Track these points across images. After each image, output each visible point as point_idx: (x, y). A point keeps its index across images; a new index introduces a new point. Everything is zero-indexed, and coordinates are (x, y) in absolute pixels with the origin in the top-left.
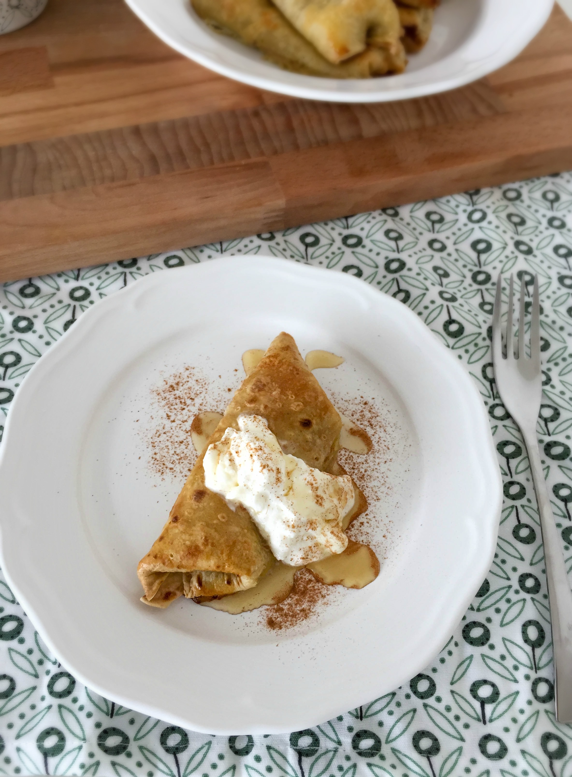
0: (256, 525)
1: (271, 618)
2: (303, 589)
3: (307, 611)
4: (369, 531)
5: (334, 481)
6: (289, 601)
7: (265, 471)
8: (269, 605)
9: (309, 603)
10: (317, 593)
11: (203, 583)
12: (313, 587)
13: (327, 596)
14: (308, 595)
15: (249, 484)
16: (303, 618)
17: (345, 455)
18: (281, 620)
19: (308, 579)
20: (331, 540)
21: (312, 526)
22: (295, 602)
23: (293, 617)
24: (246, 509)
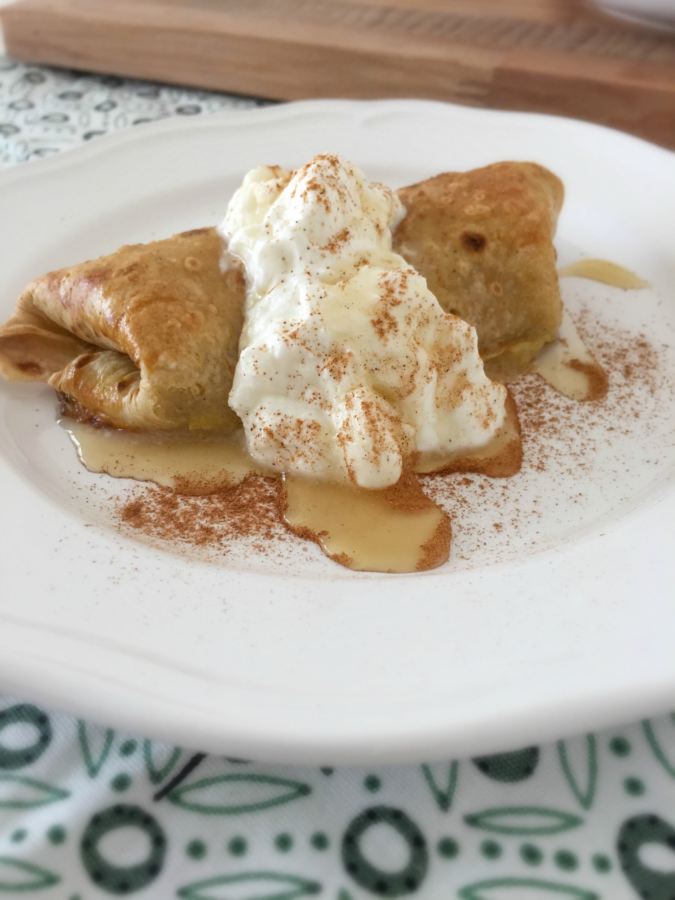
1: (142, 505)
2: (244, 501)
3: (213, 536)
4: (472, 499)
5: (447, 321)
6: (200, 502)
7: (312, 196)
8: (160, 487)
9: (231, 527)
10: (263, 524)
12: (268, 511)
13: (275, 539)
14: (243, 516)
15: (276, 226)
17: (531, 383)
18: (154, 518)
19: (272, 494)
20: (354, 422)
21: (332, 366)
22: (208, 510)
23: (178, 528)
24: (246, 282)
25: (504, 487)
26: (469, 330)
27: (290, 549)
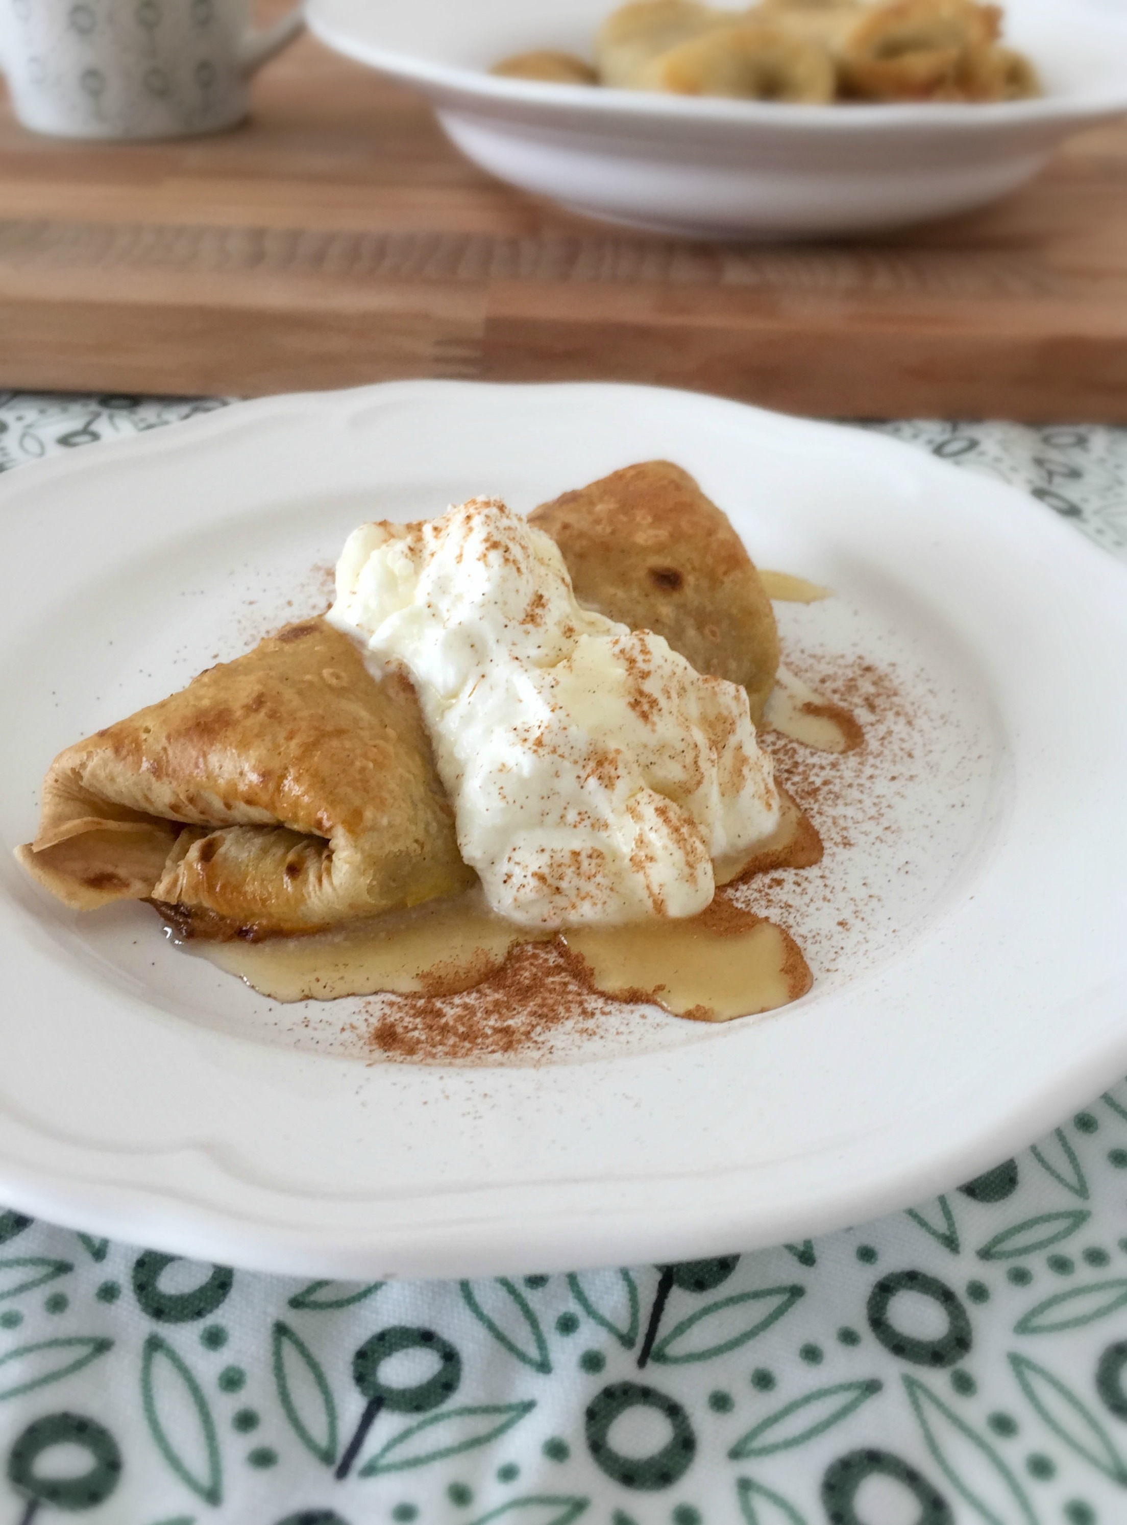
0: (434, 745)
1: (392, 1025)
2: (527, 982)
3: (516, 1037)
4: (796, 901)
5: (706, 685)
6: (471, 999)
7: (495, 557)
8: (401, 995)
9: (533, 1018)
10: (572, 1002)
11: (216, 858)
12: (565, 984)
13: (599, 1016)
14: (539, 1000)
15: (443, 605)
16: (497, 1048)
18: (423, 1037)
19: (556, 963)
20: (652, 836)
21: (598, 771)
22: (487, 1005)
23: (465, 1040)
24: (417, 688)
25: (822, 877)
26: (738, 691)
27: (626, 1022)
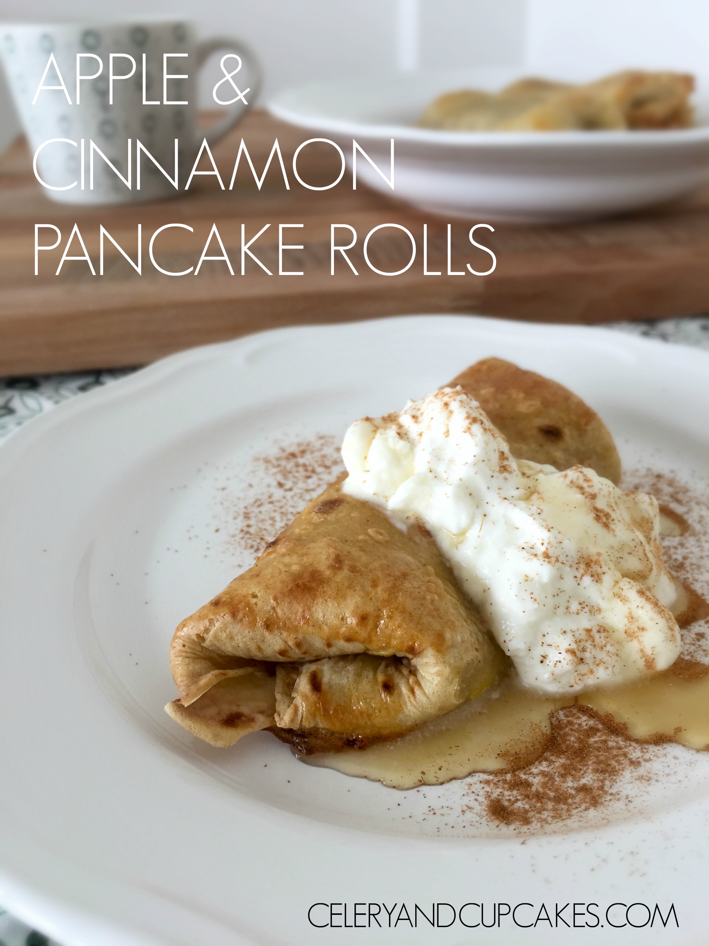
0: (456, 572)
1: (498, 801)
2: (577, 745)
3: (596, 792)
5: (628, 498)
6: (544, 767)
7: (476, 429)
8: (490, 773)
9: (598, 775)
10: (618, 756)
11: (324, 687)
12: (605, 741)
13: (643, 763)
14: (593, 759)
15: (441, 469)
16: (587, 805)
18: (527, 807)
19: (589, 725)
20: (640, 613)
21: (589, 571)
22: (559, 770)
24: (432, 533)
27: (666, 765)
